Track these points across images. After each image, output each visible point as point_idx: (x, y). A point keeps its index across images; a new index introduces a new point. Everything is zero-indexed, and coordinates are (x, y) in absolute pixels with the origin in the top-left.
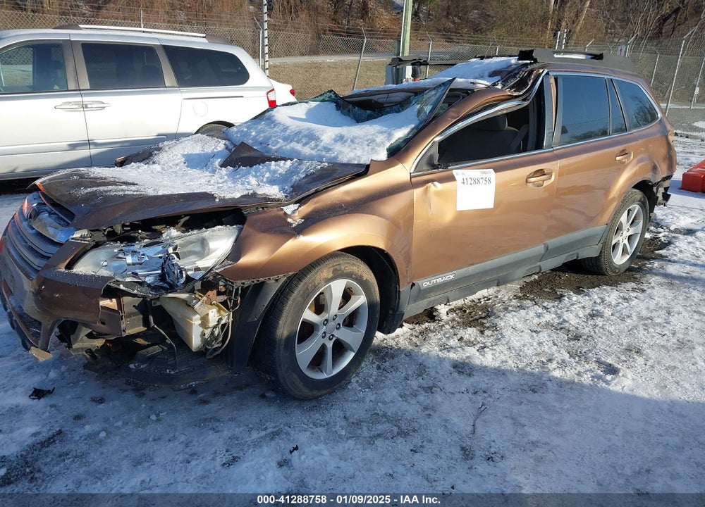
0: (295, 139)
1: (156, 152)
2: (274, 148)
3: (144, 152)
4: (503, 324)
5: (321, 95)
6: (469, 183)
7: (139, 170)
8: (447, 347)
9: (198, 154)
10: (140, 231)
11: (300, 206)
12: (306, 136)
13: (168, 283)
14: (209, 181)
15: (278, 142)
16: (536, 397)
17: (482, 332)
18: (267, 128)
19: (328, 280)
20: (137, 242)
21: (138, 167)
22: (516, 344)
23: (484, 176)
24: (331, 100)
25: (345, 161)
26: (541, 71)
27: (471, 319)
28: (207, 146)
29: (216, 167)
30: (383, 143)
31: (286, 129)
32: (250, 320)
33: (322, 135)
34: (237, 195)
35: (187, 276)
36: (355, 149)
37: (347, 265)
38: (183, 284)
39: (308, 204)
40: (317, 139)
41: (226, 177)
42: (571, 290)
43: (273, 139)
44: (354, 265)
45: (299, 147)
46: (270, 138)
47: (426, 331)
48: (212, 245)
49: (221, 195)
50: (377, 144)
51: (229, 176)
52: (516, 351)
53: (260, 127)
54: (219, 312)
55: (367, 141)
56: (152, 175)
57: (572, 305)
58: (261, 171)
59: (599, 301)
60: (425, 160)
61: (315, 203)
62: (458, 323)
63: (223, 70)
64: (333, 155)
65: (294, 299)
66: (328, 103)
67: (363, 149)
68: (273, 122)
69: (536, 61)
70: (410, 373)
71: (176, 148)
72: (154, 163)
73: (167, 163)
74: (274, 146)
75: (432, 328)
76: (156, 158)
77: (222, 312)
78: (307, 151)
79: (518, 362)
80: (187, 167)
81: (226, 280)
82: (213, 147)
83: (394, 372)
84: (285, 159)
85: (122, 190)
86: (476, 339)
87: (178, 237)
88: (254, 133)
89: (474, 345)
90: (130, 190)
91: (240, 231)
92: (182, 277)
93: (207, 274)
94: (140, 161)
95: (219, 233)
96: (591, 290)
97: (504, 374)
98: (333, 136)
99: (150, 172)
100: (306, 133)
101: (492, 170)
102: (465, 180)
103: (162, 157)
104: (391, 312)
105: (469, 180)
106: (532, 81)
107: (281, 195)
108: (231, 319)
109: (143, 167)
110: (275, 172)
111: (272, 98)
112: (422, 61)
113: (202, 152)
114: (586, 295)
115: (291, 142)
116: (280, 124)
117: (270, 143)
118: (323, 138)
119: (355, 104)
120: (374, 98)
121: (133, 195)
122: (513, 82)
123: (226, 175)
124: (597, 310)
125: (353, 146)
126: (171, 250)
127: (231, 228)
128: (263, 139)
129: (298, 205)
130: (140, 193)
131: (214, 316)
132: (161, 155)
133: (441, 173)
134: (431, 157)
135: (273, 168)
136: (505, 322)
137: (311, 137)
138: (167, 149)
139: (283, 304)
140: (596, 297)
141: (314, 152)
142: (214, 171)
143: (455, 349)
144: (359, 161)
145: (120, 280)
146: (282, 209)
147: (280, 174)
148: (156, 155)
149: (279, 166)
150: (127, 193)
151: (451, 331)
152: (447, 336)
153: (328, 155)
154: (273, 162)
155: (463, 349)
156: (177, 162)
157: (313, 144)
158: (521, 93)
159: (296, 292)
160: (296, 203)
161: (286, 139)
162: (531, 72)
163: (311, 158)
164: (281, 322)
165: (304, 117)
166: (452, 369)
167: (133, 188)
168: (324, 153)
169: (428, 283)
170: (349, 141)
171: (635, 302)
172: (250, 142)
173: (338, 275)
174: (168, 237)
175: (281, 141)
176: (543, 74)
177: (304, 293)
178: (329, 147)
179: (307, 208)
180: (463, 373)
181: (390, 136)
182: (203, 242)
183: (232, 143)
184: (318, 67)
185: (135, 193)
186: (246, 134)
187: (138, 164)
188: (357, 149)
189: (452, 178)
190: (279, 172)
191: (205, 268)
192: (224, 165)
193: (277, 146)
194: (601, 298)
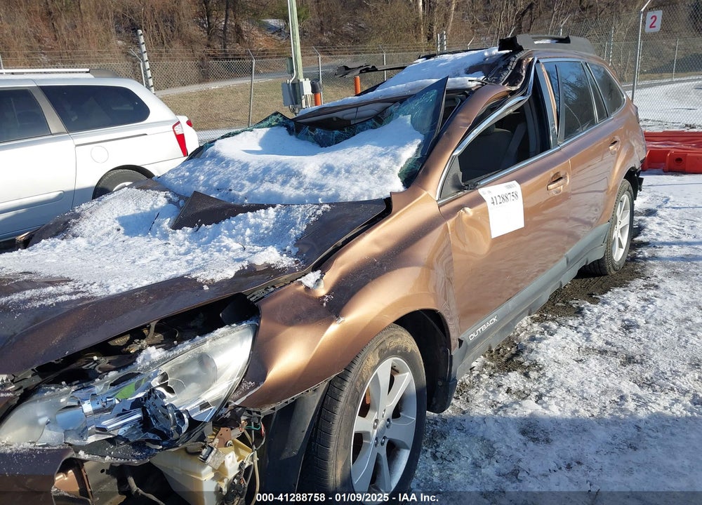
0: (267, 178)
1: (73, 221)
2: (241, 193)
3: (56, 224)
4: (542, 359)
5: (266, 120)
6: (498, 203)
7: (57, 251)
8: (500, 405)
9: (134, 215)
10: (95, 358)
11: (323, 274)
12: (279, 173)
13: (156, 432)
14: (166, 253)
15: (243, 186)
16: (639, 456)
17: (526, 375)
18: (218, 169)
19: (375, 368)
20: (97, 380)
21: (54, 245)
22: (573, 383)
23: (511, 191)
24: (280, 125)
25: (350, 198)
26: (531, 59)
27: (503, 360)
28: (141, 202)
29: (166, 230)
30: (390, 168)
31: (245, 166)
32: (286, 455)
33: (303, 168)
34: (230, 273)
35: (190, 419)
36: (357, 181)
37: (390, 340)
38: (185, 433)
39: (333, 267)
40: (297, 174)
41: (187, 243)
42: (585, 300)
43: (235, 182)
44: (397, 336)
45: (276, 188)
46: (228, 181)
47: (464, 388)
48: (219, 361)
49: (208, 279)
50: (384, 171)
51: (190, 239)
52: (577, 393)
53: (206, 169)
54: (237, 452)
55: (368, 168)
56: (79, 255)
57: (598, 318)
58: (236, 228)
59: (622, 308)
60: (449, 183)
61: (342, 264)
62: (493, 368)
63: (114, 108)
64: (330, 193)
65: (343, 410)
66: (276, 127)
67: (368, 179)
68: (222, 159)
69: (521, 49)
70: (477, 455)
71: (100, 210)
72: (75, 236)
73: (93, 233)
74: (240, 191)
75: (468, 382)
76: (75, 230)
77: (242, 452)
78: (289, 191)
79: (589, 408)
80: (125, 234)
81: (250, 412)
82: (152, 203)
83: (456, 460)
84: (265, 207)
85: (51, 295)
86: (524, 386)
87: (164, 361)
88: (202, 177)
89: (528, 395)
90: (64, 294)
91: (256, 330)
92: (184, 423)
93: (220, 409)
94: (54, 236)
95: (225, 340)
96: (605, 296)
97: (585, 430)
98: (318, 168)
99: (73, 250)
100: (278, 168)
101: (515, 182)
102: (494, 199)
103: (85, 226)
104: (440, 383)
105: (498, 198)
106: (524, 72)
107: (287, 262)
108: (256, 459)
109: (61, 244)
110: (257, 226)
111: (179, 132)
112: (370, 67)
113: (138, 212)
114: (604, 303)
115: (262, 182)
116: (233, 160)
117: (232, 187)
118: (305, 172)
119: (313, 125)
120: (339, 114)
121: (71, 301)
122: (506, 75)
123: (185, 239)
124: (628, 320)
125: (352, 177)
126: (155, 382)
127: (239, 327)
128: (219, 183)
129: (319, 271)
130: (81, 295)
131: (233, 462)
132: (81, 223)
133: (467, 196)
134: (455, 178)
135: (252, 221)
136: (543, 355)
137: (289, 174)
138: (88, 214)
139: (329, 421)
140: (616, 304)
141: (301, 192)
142: (165, 236)
143: (511, 406)
144: (369, 196)
145: (77, 442)
146: (301, 283)
147: (267, 228)
148: (74, 224)
149: (260, 217)
150: (60, 299)
151: (491, 381)
152: (491, 389)
153: (323, 194)
154: (250, 214)
155: (521, 405)
156: (106, 230)
157: (294, 181)
158: (518, 87)
159: (342, 399)
160: (314, 269)
161: (253, 179)
162: (520, 63)
163: (300, 202)
164: (331, 449)
165: (259, 148)
166: (522, 437)
167: (67, 288)
168: (316, 192)
169: (474, 335)
170: (343, 172)
171: (658, 302)
172: (202, 189)
173: (384, 356)
174: (148, 364)
175: (247, 183)
176: (534, 63)
177: (353, 397)
178: (319, 182)
179: (332, 275)
180: (537, 439)
181: (396, 158)
182: (203, 360)
183: (175, 194)
184: (208, 95)
185: (74, 297)
186: (190, 181)
187: (51, 241)
188: (360, 180)
189: (480, 200)
190: (264, 226)
191: (214, 403)
192: (177, 226)
193: (243, 191)
194: (623, 305)
